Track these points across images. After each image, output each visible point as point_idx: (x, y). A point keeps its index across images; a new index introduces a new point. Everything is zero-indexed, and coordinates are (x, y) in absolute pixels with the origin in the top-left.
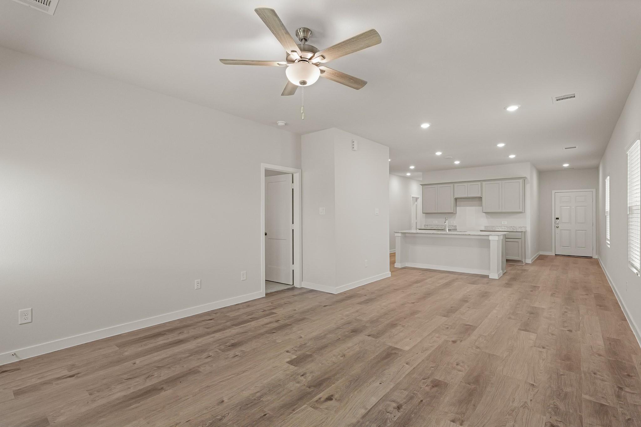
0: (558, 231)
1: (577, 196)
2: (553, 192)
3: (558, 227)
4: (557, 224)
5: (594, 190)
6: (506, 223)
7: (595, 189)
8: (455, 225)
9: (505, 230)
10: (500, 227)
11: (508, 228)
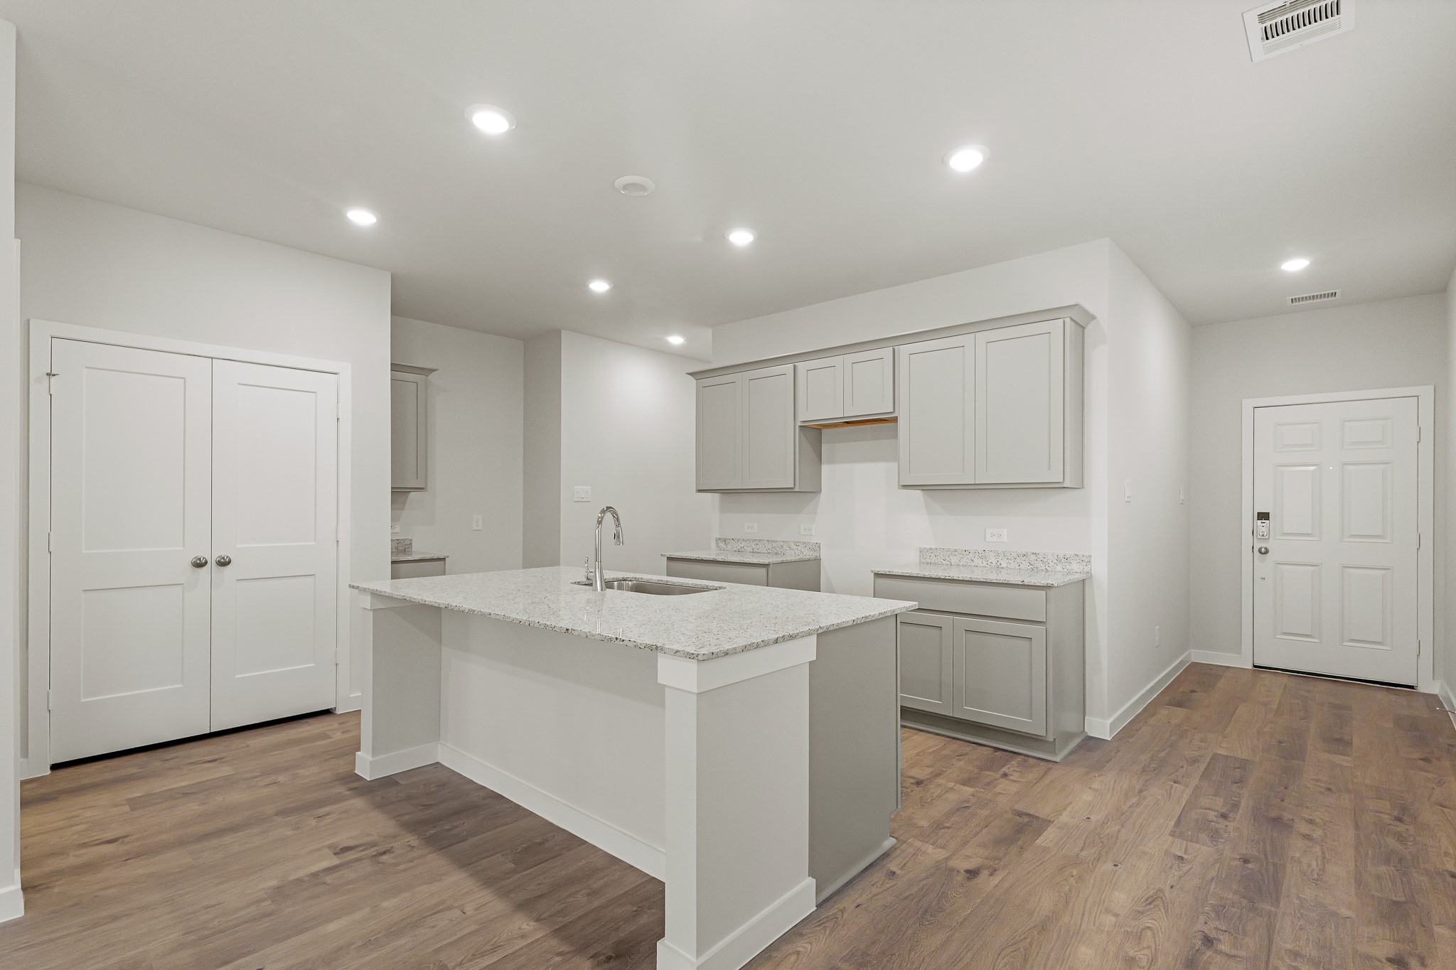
0: (1264, 566)
1: (1348, 421)
2: (1248, 404)
3: (1267, 552)
4: (1264, 538)
5: (1426, 392)
6: (1004, 538)
7: (1432, 388)
8: (814, 541)
9: (999, 568)
10: (980, 555)
11: (1012, 562)
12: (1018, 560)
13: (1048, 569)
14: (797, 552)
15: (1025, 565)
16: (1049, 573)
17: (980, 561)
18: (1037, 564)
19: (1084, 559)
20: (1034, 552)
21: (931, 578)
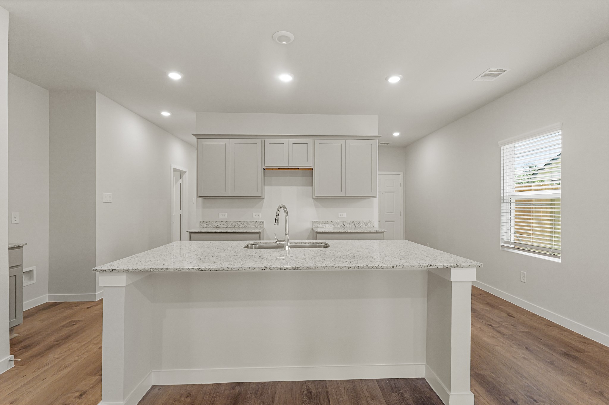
1: (387, 180)
5: (402, 174)
6: (345, 216)
8: (260, 220)
9: (344, 227)
10: (337, 223)
11: (348, 224)
12: (351, 224)
13: (361, 226)
14: (252, 226)
15: (353, 225)
16: (361, 228)
17: (337, 225)
18: (357, 225)
19: (372, 222)
20: (356, 220)
21: (345, 232)
